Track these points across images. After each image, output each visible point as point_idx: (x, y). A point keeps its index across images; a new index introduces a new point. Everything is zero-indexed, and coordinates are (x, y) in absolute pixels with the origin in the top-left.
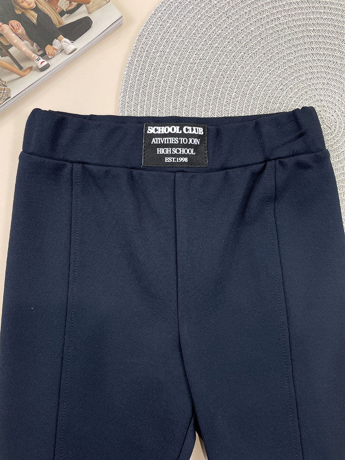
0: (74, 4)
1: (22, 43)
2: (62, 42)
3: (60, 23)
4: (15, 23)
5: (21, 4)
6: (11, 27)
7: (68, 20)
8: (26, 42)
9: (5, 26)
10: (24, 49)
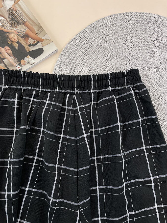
0: (36, 42)
1: (10, 58)
2: (29, 59)
3: (28, 50)
4: (7, 48)
5: (11, 39)
6: (5, 49)
7: (32, 49)
8: (12, 57)
9: (2, 49)
10: (11, 61)
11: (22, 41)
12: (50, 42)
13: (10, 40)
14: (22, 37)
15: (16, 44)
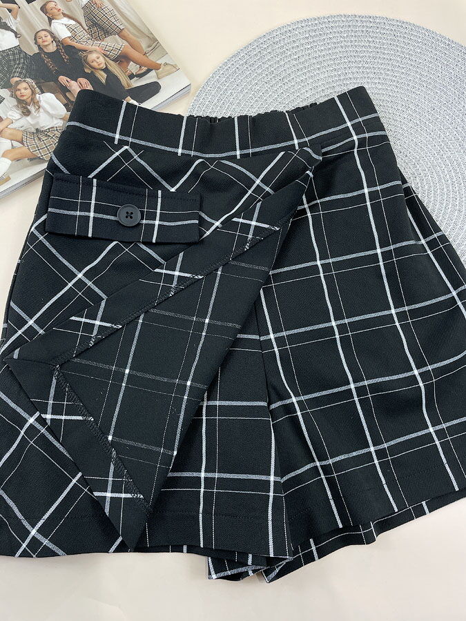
11: (115, 68)
12: (175, 70)
13: (90, 66)
14: (115, 60)
15: (102, 73)
